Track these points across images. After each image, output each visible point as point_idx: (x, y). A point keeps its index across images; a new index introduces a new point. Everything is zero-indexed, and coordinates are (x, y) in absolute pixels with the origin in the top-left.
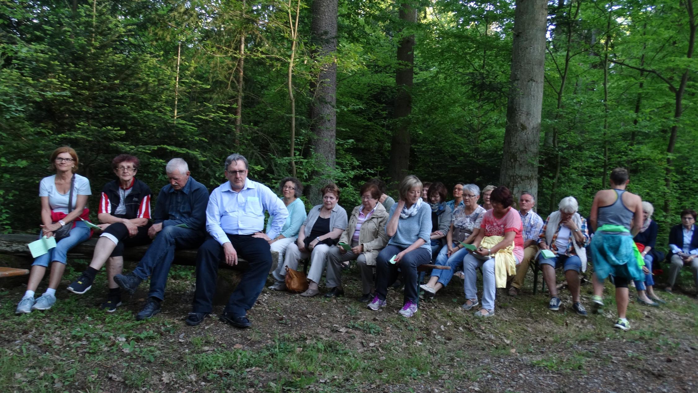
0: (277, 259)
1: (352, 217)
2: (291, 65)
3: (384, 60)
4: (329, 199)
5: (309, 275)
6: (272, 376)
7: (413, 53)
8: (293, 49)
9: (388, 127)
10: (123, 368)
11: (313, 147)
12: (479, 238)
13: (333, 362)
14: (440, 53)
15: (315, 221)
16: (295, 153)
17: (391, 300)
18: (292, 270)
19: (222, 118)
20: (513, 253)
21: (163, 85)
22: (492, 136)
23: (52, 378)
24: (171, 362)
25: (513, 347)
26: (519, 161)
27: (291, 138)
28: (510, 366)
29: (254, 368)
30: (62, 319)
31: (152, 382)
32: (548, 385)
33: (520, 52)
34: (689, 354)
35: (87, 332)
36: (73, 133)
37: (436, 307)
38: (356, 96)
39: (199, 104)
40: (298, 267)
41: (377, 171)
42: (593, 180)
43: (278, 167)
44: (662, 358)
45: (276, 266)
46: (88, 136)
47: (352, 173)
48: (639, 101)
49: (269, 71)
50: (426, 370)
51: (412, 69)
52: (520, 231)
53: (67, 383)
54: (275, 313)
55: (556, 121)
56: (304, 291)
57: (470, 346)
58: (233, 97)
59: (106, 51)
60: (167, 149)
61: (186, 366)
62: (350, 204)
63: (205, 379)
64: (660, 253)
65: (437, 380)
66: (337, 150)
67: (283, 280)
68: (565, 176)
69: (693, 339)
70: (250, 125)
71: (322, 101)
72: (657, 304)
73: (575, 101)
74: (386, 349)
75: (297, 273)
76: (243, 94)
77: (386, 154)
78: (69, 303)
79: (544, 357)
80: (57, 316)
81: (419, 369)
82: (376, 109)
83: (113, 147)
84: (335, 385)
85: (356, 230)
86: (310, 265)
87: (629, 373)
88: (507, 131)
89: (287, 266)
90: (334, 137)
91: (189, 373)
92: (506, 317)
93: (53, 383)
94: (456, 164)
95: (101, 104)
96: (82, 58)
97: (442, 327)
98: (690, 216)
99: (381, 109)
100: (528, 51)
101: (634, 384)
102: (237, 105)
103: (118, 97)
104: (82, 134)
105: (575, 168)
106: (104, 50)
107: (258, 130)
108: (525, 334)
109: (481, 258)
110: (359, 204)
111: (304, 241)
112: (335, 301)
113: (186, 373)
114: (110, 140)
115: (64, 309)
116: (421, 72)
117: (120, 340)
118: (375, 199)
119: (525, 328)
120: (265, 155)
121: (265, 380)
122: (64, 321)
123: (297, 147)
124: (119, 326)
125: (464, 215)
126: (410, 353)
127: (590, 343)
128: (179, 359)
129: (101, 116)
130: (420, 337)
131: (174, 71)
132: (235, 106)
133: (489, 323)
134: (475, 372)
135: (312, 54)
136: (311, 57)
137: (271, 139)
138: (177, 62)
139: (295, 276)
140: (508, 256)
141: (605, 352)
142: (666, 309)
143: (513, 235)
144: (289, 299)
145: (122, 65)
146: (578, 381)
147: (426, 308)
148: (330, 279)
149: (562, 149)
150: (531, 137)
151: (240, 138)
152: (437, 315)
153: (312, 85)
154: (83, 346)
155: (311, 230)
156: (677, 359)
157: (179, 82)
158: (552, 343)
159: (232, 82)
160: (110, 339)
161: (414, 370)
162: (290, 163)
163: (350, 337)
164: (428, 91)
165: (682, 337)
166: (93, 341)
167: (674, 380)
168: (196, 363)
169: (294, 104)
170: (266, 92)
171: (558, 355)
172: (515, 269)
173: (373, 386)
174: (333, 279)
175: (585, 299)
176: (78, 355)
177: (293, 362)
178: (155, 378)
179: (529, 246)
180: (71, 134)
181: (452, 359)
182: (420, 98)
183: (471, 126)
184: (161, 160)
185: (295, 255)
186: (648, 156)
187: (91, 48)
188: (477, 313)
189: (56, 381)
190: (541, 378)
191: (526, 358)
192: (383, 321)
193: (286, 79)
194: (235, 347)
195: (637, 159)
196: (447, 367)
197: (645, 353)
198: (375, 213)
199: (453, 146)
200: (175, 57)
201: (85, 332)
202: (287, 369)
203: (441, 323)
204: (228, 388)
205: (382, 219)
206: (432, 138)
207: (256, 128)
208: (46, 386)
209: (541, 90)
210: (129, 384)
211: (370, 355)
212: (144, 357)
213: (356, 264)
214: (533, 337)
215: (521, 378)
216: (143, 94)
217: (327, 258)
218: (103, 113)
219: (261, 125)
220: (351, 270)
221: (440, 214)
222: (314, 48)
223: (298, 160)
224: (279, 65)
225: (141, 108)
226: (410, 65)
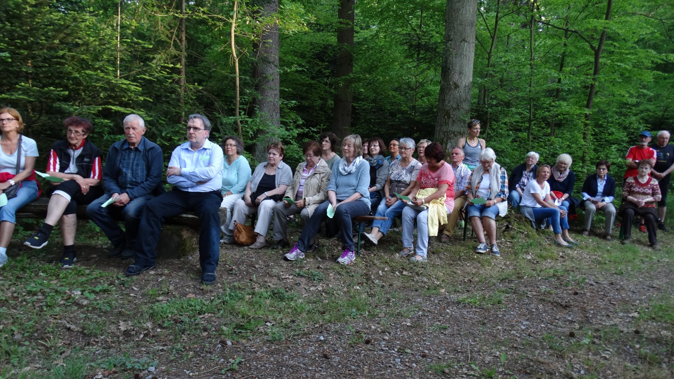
0: (225, 215)
1: (296, 172)
2: (234, 25)
3: (326, 19)
4: (272, 156)
5: (256, 228)
6: (223, 321)
7: (353, 12)
8: (235, 9)
9: (331, 85)
10: (81, 319)
11: (258, 106)
12: (415, 190)
13: (280, 306)
14: (379, 12)
15: (261, 178)
16: (240, 113)
17: (334, 250)
18: (240, 224)
19: (166, 78)
20: (445, 204)
21: (104, 45)
22: (428, 94)
23: (12, 330)
24: (127, 312)
25: (442, 288)
26: (452, 118)
27: (235, 98)
28: (439, 303)
29: (206, 314)
30: (16, 276)
31: (109, 331)
32: (471, 318)
33: (453, 13)
34: (594, 287)
35: (41, 287)
36: (14, 93)
37: (375, 255)
38: (298, 54)
39: (142, 64)
40: (246, 221)
41: (319, 129)
42: (520, 134)
43: (224, 126)
44: (570, 292)
45: (224, 222)
46: (30, 96)
47: (296, 132)
48: (563, 60)
49: (211, 31)
50: (364, 310)
51: (353, 28)
52: (452, 184)
53: (26, 334)
54: (225, 265)
55: (486, 79)
56: (252, 244)
57: (404, 288)
58: (175, 57)
59: (43, 10)
60: (111, 109)
61: (142, 315)
62: (295, 160)
63: (160, 326)
64: (576, 200)
65: (374, 318)
66: (281, 109)
67: (231, 234)
68: (494, 131)
69: (598, 274)
70: (194, 85)
71: (265, 61)
72: (570, 245)
73: (503, 59)
74: (329, 293)
75: (245, 227)
76: (185, 54)
77: (330, 112)
78: (21, 261)
79: (470, 294)
80: (11, 274)
81: (358, 310)
82: (319, 68)
83: (56, 108)
84: (282, 326)
85: (300, 185)
86: (257, 219)
87: (541, 305)
88: (442, 90)
89: (235, 221)
90: (278, 97)
91: (145, 321)
92: (438, 262)
93: (13, 335)
94: (395, 121)
95: (40, 64)
96: (18, 17)
97: (380, 272)
98: (604, 167)
99: (323, 68)
100: (460, 12)
101: (544, 314)
102: (181, 65)
103: (57, 57)
104: (23, 94)
105: (505, 124)
106: (40, 8)
107: (202, 89)
108: (455, 276)
109: (418, 209)
110: (303, 161)
111: (251, 196)
112: (281, 252)
113: (142, 321)
114: (54, 101)
115: (16, 267)
116: (361, 31)
117: (75, 293)
118: (318, 156)
119: (455, 271)
120: (211, 114)
121: (217, 325)
122: (18, 277)
123: (242, 106)
124: (74, 281)
125: (400, 167)
126: (351, 297)
127: (511, 281)
128: (135, 309)
129: (41, 76)
130: (360, 282)
131: (115, 30)
132: (178, 66)
133: (422, 267)
134: (408, 310)
135: (254, 14)
136: (253, 18)
137: (216, 98)
138: (118, 21)
139: (243, 230)
140: (440, 206)
141: (523, 289)
142: (579, 249)
143: (445, 187)
144: (238, 252)
145: (61, 25)
146: (496, 314)
147: (366, 256)
148: (276, 232)
149: (491, 106)
150: (463, 96)
151: (185, 97)
152: (376, 262)
153: (255, 46)
154: (39, 300)
155: (257, 186)
156: (583, 292)
157: (120, 42)
158: (477, 283)
159: (175, 41)
160: (65, 293)
161: (354, 310)
162: (235, 122)
163: (296, 284)
164: (368, 49)
165: (590, 273)
166: (49, 295)
167: (578, 310)
168: (151, 311)
169: (237, 64)
170: (210, 51)
171: (481, 293)
172: (446, 219)
173: (316, 326)
174: (280, 232)
175: (508, 243)
176: (35, 309)
177: (243, 307)
178: (113, 328)
179: (459, 196)
180: (12, 95)
181: (388, 300)
182: (360, 56)
183: (408, 84)
184: (106, 121)
185: (243, 211)
186: (568, 112)
187: (27, 6)
188: (413, 259)
189: (15, 333)
190: (465, 313)
191: (454, 297)
192: (326, 269)
193: (229, 40)
194: (188, 296)
195: (558, 115)
196: (384, 306)
197: (556, 288)
198: (317, 169)
199: (392, 104)
200: (115, 16)
201: (39, 287)
202: (237, 314)
203: (380, 269)
204: (183, 333)
205: (324, 174)
206: (373, 96)
207: (201, 88)
208: (6, 338)
209: (473, 49)
210: (87, 333)
211: (315, 299)
212: (100, 309)
213: (300, 217)
214: (461, 278)
215: (448, 313)
216: (83, 54)
217: (273, 213)
218: (43, 72)
219: (205, 84)
220: (297, 223)
221: (379, 168)
222: (256, 8)
223: (243, 120)
224: (222, 25)
225: (82, 68)
226: (351, 23)
